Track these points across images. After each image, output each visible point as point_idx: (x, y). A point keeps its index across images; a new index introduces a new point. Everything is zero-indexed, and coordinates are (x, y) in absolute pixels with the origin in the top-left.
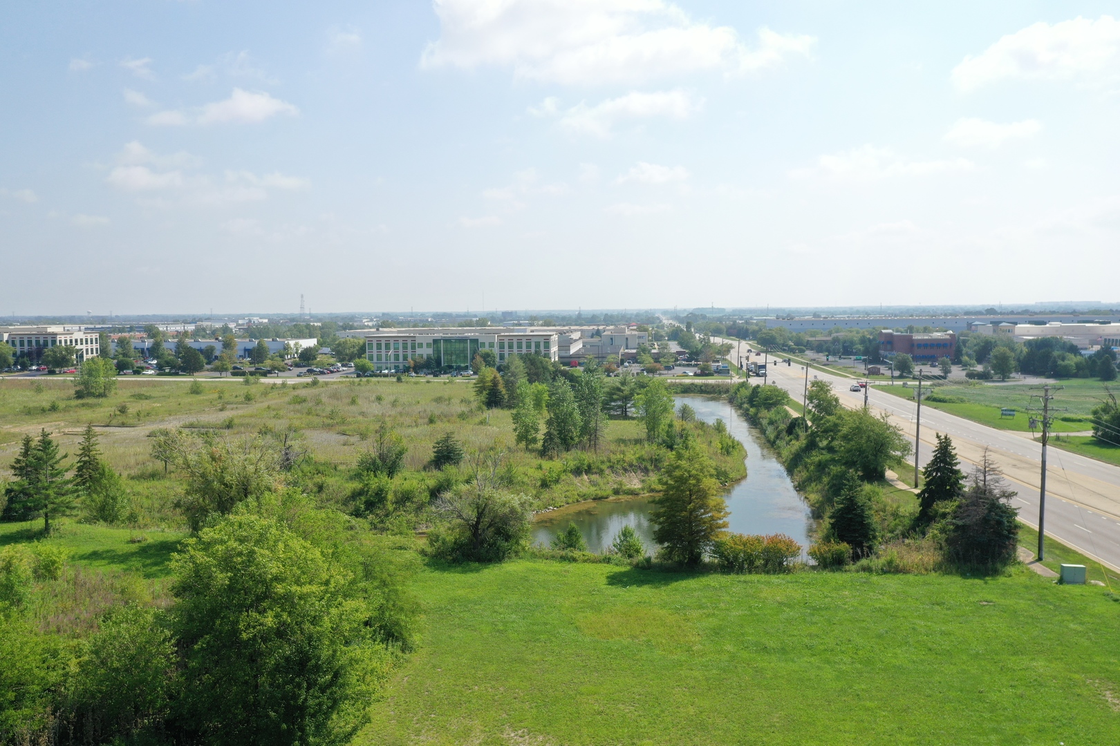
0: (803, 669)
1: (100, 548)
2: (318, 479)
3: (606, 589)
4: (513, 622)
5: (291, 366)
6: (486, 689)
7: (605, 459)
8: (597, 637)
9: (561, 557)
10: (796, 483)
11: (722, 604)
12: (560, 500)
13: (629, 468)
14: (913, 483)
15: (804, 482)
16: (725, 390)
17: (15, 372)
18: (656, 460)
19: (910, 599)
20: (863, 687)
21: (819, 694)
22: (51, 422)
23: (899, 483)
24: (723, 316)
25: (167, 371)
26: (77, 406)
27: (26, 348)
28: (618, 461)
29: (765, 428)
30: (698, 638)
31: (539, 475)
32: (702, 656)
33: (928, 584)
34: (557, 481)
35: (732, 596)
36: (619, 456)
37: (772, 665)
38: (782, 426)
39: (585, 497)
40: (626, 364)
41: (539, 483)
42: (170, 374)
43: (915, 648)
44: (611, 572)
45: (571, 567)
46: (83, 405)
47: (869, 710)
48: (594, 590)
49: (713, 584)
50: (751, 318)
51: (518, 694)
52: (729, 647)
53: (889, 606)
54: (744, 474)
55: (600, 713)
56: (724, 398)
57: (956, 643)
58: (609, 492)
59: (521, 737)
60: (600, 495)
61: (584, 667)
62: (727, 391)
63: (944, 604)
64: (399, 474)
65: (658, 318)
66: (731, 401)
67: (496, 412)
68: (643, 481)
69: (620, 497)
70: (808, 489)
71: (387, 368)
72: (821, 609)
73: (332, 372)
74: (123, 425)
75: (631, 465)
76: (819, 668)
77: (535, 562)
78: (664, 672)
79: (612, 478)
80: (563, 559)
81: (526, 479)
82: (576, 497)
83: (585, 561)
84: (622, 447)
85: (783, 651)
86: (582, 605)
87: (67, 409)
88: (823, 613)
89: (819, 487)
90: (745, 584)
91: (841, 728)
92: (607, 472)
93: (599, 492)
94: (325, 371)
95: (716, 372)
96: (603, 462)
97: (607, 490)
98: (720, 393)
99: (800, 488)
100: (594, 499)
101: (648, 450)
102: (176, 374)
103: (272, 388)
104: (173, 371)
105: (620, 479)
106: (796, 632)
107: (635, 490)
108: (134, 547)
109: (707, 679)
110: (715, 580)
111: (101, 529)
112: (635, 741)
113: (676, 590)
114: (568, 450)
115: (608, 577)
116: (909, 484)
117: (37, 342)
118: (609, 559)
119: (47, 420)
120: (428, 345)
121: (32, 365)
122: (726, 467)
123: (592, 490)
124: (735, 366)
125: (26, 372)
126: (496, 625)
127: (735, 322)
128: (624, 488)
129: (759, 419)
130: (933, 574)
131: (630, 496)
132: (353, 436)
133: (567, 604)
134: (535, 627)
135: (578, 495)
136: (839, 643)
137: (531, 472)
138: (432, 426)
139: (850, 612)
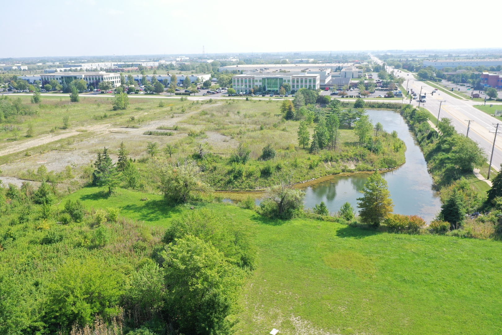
0: (420, 294)
1: (130, 204)
2: (214, 164)
3: (336, 238)
4: (296, 255)
5: (200, 89)
6: (284, 293)
7: (339, 155)
8: (331, 267)
9: (317, 218)
10: (429, 169)
11: (387, 252)
12: (318, 175)
13: (350, 159)
14: (487, 176)
15: (432, 169)
16: (399, 107)
17: (88, 92)
18: (363, 155)
19: (475, 255)
20: (447, 306)
21: (426, 309)
22: (105, 124)
23: (480, 175)
24: (402, 55)
25: (149, 92)
26: (114, 115)
27: (92, 81)
28: (345, 156)
29: (417, 133)
30: (375, 271)
31: (309, 163)
32: (376, 282)
33: (486, 246)
34: (317, 165)
35: (392, 247)
36: (345, 153)
37: (407, 289)
38: (426, 134)
39: (329, 173)
40: (352, 89)
41: (308, 167)
42: (150, 94)
43: (474, 286)
44: (339, 228)
45: (321, 223)
46: (117, 114)
47: (448, 320)
48: (331, 239)
49: (384, 239)
50: (416, 57)
51: (297, 296)
52: (389, 278)
53: (465, 259)
54: (404, 162)
55: (331, 311)
56: (398, 111)
57: (494, 284)
58: (340, 171)
59: (298, 321)
60: (336, 173)
61: (325, 283)
62: (400, 108)
63: (492, 259)
64: (248, 162)
65: (369, 56)
66: (402, 114)
67: (290, 122)
68: (356, 166)
69: (345, 173)
70: (435, 173)
71: (242, 91)
72: (432, 258)
73: (218, 93)
74: (133, 127)
75: (351, 158)
76: (428, 293)
77: (305, 220)
78: (359, 289)
79: (342, 163)
80: (318, 219)
81: (303, 165)
82: (325, 173)
83: (327, 221)
84: (347, 148)
85: (413, 282)
86: (325, 247)
87: (110, 117)
88: (433, 260)
89: (440, 173)
90: (398, 240)
91: (435, 330)
92: (340, 161)
93: (335, 171)
94: (215, 92)
95: (395, 95)
96: (338, 156)
97: (339, 170)
98: (396, 108)
99: (431, 171)
100: (333, 174)
101: (360, 150)
102: (152, 94)
103: (193, 104)
104: (151, 92)
105: (345, 164)
106: (419, 272)
107: (352, 170)
108: (143, 203)
109: (378, 295)
110: (385, 236)
111: (130, 192)
112: (345, 328)
113: (367, 241)
114: (322, 149)
115: (337, 231)
116: (484, 176)
117: (96, 78)
118: (338, 220)
119: (103, 123)
120: (260, 81)
121: (94, 88)
122: (395, 158)
123: (332, 170)
124: (405, 90)
125: (93, 92)
126: (289, 257)
127: (407, 60)
128: (347, 169)
129: (414, 127)
130: (489, 239)
131: (350, 173)
132: (228, 136)
133: (319, 246)
134: (305, 259)
135: (326, 172)
136: (439, 280)
137: (305, 161)
138: (262, 131)
139: (446, 260)
